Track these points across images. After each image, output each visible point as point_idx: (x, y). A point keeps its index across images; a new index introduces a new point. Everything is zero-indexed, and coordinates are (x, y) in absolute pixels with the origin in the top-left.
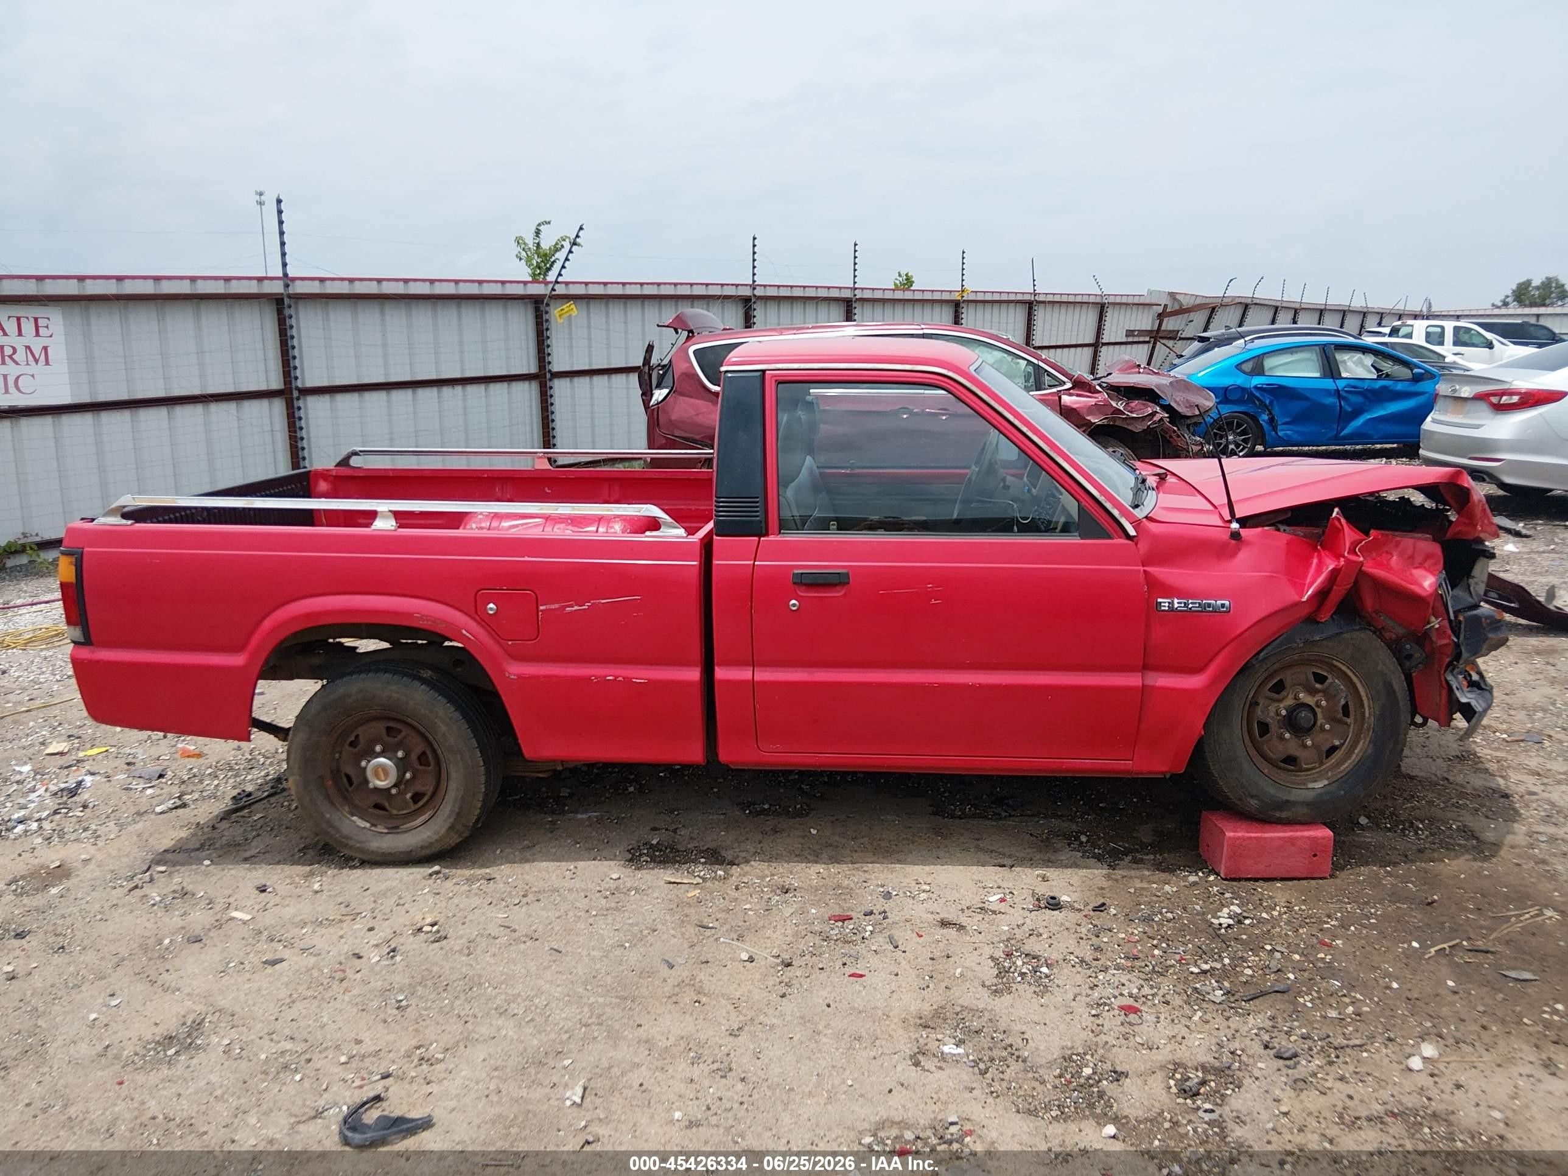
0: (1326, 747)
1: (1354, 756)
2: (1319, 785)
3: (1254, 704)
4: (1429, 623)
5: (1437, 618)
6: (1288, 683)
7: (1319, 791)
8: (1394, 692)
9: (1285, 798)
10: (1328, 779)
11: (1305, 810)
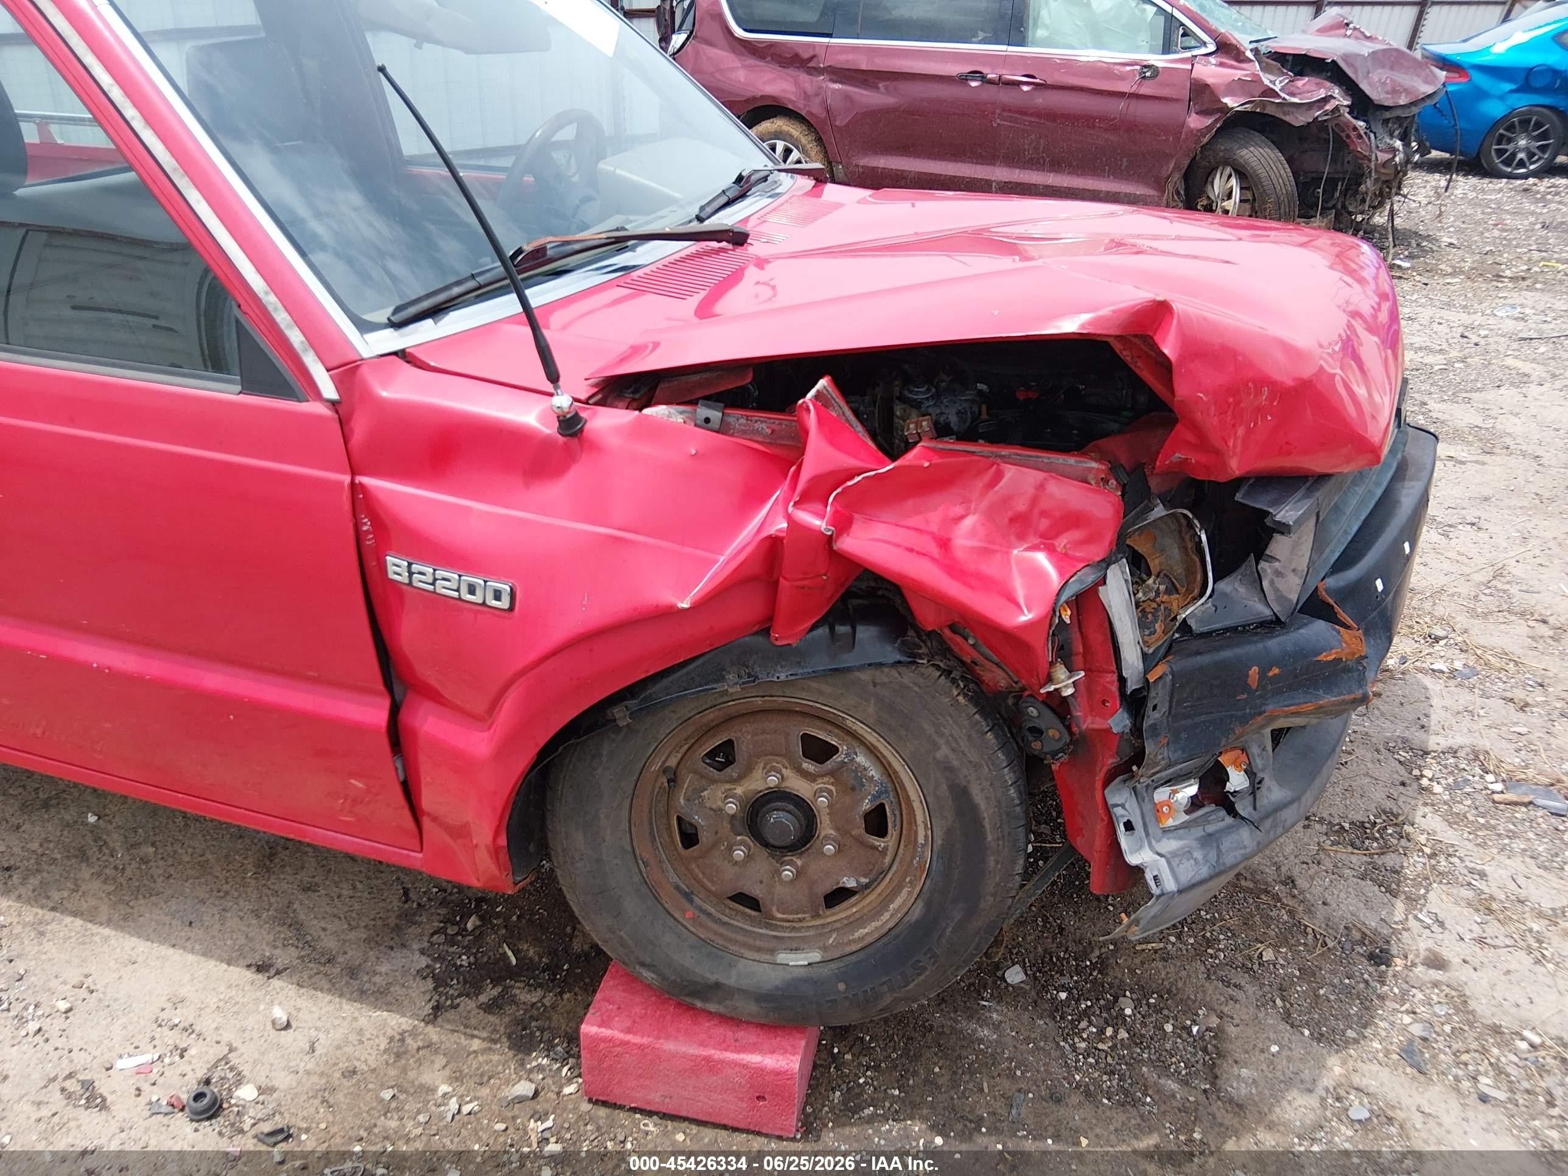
0: (828, 887)
1: (886, 916)
2: (798, 960)
3: (674, 779)
4: (1049, 679)
5: (1071, 670)
6: (743, 750)
7: (797, 973)
8: (974, 808)
9: (713, 978)
10: (824, 949)
11: (753, 1007)
